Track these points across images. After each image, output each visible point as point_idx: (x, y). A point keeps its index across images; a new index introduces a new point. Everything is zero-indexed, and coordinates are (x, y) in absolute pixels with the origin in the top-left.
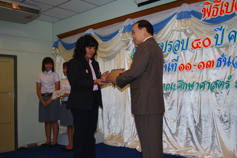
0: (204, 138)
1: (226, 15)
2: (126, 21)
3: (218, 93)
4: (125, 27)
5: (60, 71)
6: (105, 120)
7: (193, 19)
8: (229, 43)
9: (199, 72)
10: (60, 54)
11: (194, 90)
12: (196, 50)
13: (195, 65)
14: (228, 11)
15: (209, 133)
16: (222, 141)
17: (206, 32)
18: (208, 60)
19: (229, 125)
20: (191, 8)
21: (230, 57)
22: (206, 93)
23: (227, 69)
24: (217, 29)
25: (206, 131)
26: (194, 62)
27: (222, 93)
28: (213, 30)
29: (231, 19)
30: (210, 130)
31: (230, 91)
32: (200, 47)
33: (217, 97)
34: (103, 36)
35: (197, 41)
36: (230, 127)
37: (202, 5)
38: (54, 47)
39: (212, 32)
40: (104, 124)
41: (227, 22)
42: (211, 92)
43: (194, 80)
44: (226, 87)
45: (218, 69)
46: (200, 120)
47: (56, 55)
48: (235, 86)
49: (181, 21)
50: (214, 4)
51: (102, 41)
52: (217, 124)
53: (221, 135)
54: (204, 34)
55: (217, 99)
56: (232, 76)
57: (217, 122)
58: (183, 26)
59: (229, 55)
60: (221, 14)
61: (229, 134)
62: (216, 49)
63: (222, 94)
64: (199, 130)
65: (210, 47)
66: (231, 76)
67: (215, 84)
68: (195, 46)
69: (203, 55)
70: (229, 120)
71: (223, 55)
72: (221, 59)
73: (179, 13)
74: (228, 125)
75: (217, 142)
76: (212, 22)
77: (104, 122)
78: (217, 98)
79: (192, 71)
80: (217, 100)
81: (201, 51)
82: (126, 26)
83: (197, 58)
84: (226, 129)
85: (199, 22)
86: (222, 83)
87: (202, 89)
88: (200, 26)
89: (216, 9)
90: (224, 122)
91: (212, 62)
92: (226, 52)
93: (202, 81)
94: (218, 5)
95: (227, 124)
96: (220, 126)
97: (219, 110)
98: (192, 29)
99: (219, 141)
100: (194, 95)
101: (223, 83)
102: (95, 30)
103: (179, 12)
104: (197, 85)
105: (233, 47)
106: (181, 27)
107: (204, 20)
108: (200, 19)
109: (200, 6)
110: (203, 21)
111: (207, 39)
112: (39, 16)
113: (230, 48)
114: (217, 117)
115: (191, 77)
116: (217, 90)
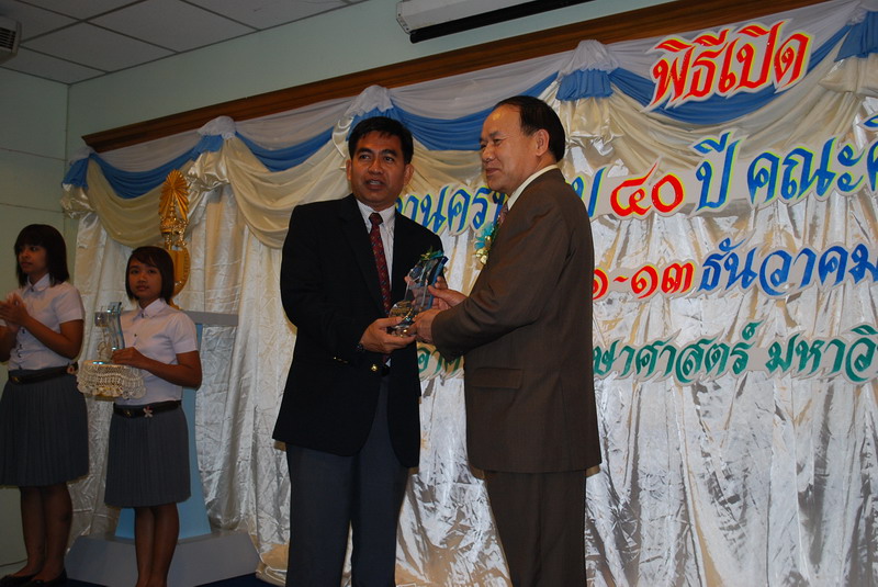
0: (648, 561)
1: (742, 93)
2: (364, 94)
3: (704, 390)
4: (357, 117)
5: (89, 281)
6: (266, 481)
7: (622, 102)
8: (750, 200)
9: (636, 305)
10: (94, 212)
11: (613, 375)
12: (625, 221)
13: (621, 279)
14: (749, 79)
15: (665, 541)
16: (717, 573)
17: (665, 155)
18: (669, 260)
19: (740, 511)
20: (613, 59)
21: (751, 254)
22: (660, 385)
23: (739, 297)
24: (706, 146)
25: (657, 532)
26: (618, 264)
27: (717, 387)
28: (691, 148)
29: (758, 109)
30: (672, 529)
31: (747, 382)
32: (641, 212)
33: (699, 404)
34: (271, 149)
35: (629, 188)
36: (746, 521)
37: (653, 50)
38: (71, 183)
39: (687, 153)
40: (262, 501)
41: (745, 118)
42: (677, 385)
43: (614, 335)
44: (735, 367)
45: (707, 298)
46: (635, 489)
47: (77, 218)
48: (768, 365)
49: (574, 105)
50: (699, 49)
51: (265, 170)
52: (698, 508)
53: (709, 549)
54: (659, 160)
55: (698, 411)
56: (756, 325)
57: (695, 498)
58: (581, 128)
59: (750, 246)
60: (723, 88)
61: (740, 546)
62: (700, 221)
63: (719, 393)
64: (628, 527)
65: (680, 212)
66: (752, 326)
67: (692, 353)
68: (624, 205)
69: (653, 239)
70: (741, 491)
71: (725, 244)
72: (719, 257)
73: (566, 77)
74: (738, 514)
75: (695, 575)
76: (689, 115)
77: (261, 491)
78: (699, 407)
79: (610, 302)
80: (699, 415)
81: (645, 226)
82: (360, 115)
83: (630, 250)
84: (731, 528)
85: (643, 114)
86: (718, 352)
87: (644, 370)
88: (644, 128)
89: (704, 70)
90: (722, 498)
91: (685, 270)
92: (737, 233)
93: (645, 341)
94: (713, 55)
95: (734, 507)
96: (709, 517)
97: (707, 455)
98: (615, 138)
99: (702, 573)
100: (615, 394)
101: (722, 351)
102: (237, 123)
103: (568, 70)
104: (626, 354)
105: (763, 215)
106: (572, 131)
107: (660, 109)
108: (645, 102)
109: (647, 53)
110: (656, 110)
111: (670, 179)
112: (12, 55)
113: (752, 218)
114: (699, 481)
115: (605, 322)
116: (699, 375)
